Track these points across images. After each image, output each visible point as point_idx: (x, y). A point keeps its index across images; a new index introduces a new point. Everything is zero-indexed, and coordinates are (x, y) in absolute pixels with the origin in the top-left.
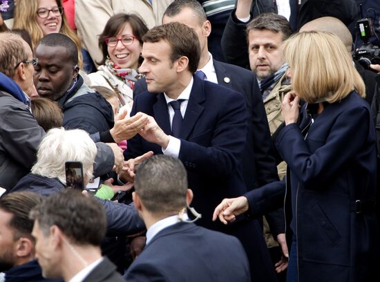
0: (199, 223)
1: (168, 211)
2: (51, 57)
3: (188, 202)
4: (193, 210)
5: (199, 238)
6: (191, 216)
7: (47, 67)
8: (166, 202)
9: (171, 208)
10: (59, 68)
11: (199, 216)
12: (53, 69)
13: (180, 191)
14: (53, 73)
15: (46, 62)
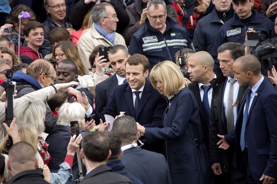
0: (143, 147)
1: (127, 142)
2: (65, 69)
3: (138, 138)
4: (140, 141)
5: (142, 155)
6: (139, 144)
7: (63, 73)
8: (126, 138)
9: (128, 141)
10: (69, 74)
11: (143, 144)
12: (66, 74)
13: (132, 132)
14: (66, 76)
15: (63, 71)
